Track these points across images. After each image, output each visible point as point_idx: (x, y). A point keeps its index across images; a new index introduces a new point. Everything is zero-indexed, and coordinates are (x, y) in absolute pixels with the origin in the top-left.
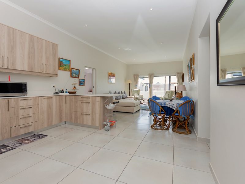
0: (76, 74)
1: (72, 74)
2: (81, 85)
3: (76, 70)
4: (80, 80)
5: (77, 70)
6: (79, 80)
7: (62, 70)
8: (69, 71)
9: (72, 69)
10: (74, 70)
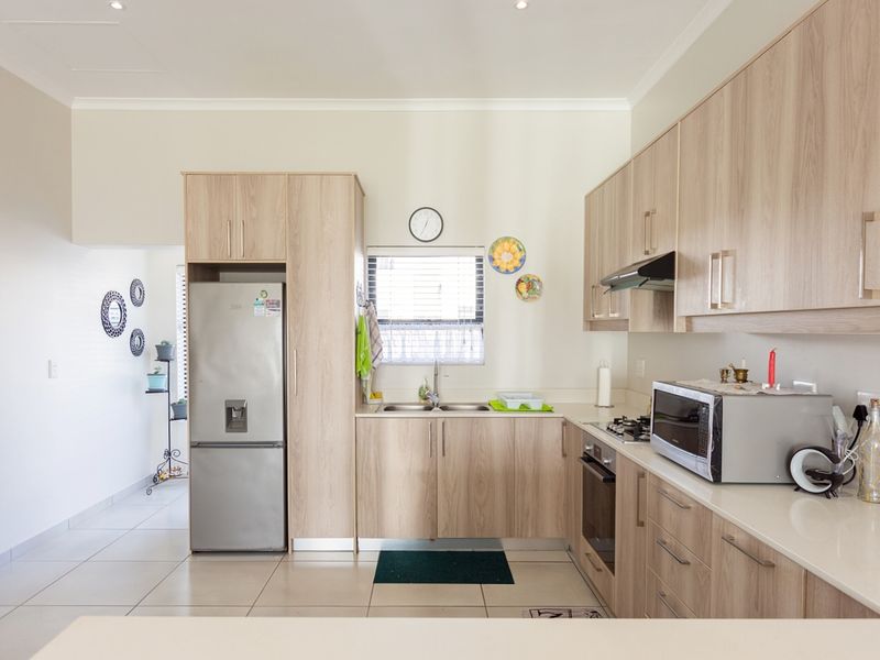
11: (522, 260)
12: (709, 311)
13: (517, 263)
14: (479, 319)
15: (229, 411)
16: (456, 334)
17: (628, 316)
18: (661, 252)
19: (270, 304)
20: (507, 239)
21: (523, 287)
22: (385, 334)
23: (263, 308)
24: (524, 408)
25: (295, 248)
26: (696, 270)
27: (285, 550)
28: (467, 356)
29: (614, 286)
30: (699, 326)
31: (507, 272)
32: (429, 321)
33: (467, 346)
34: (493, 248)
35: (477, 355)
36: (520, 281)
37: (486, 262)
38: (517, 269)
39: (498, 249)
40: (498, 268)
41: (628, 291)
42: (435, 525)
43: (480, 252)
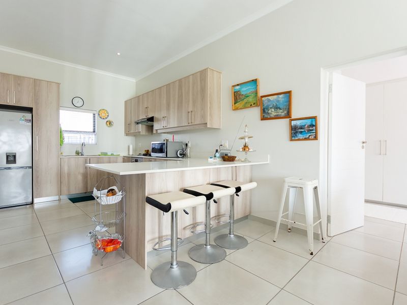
0: (277, 108)
1: (264, 111)
2: (300, 136)
3: (275, 96)
4: (293, 123)
5: (281, 96)
6: (291, 123)
7: (241, 109)
8: (257, 106)
9: (263, 98)
10: (270, 98)
11: (108, 116)
12: (162, 128)
13: (106, 116)
14: (94, 132)
15: (7, 157)
16: (87, 136)
17: (140, 131)
18: (150, 116)
19: (26, 120)
20: (104, 110)
21: (108, 123)
22: (66, 135)
23: (24, 122)
24: (112, 155)
25: (37, 103)
26: (158, 120)
27: (32, 203)
28: (90, 142)
29: (137, 123)
30: (159, 131)
31: (104, 119)
32: (78, 132)
33: (91, 139)
34: (99, 111)
35: (94, 142)
36: (107, 122)
37: (96, 115)
38: (106, 118)
39: (101, 112)
40: (101, 117)
41: (140, 125)
42: (87, 188)
43: (95, 112)
